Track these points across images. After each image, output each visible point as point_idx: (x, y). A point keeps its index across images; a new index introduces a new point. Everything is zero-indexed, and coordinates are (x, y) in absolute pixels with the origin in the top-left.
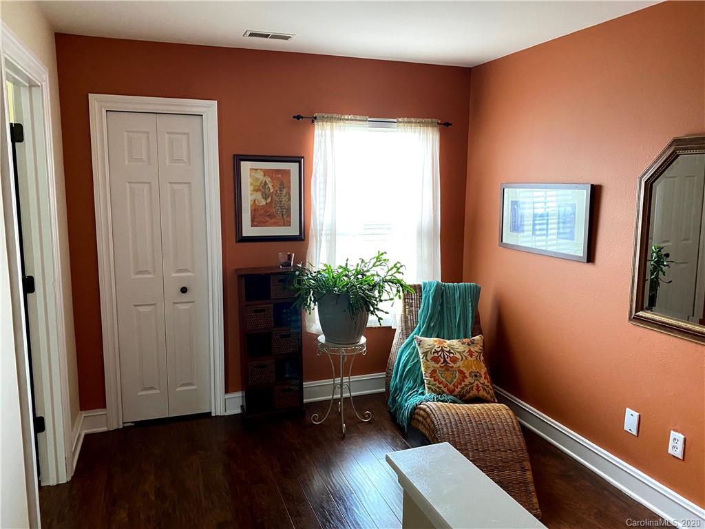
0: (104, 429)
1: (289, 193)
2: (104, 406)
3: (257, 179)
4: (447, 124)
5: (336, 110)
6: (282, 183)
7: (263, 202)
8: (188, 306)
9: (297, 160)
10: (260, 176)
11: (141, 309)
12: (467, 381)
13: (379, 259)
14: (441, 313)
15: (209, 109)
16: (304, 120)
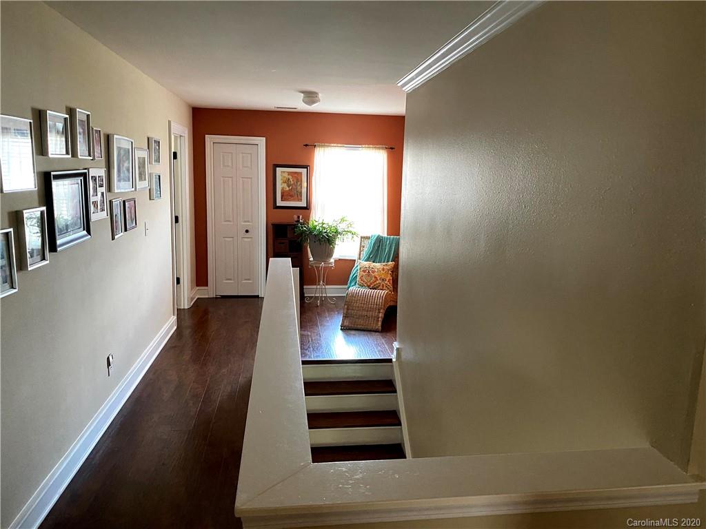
0: (207, 297)
1: (301, 184)
2: (207, 286)
3: (284, 177)
4: (392, 148)
5: (326, 141)
6: (297, 180)
7: (288, 189)
8: (249, 239)
9: (306, 167)
10: (286, 175)
11: (226, 239)
12: (377, 282)
13: (343, 220)
14: (378, 250)
15: (262, 141)
16: (310, 146)
